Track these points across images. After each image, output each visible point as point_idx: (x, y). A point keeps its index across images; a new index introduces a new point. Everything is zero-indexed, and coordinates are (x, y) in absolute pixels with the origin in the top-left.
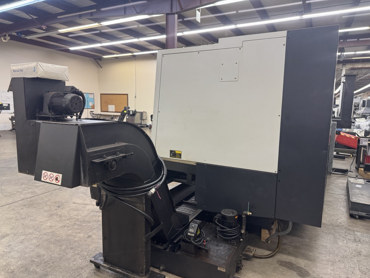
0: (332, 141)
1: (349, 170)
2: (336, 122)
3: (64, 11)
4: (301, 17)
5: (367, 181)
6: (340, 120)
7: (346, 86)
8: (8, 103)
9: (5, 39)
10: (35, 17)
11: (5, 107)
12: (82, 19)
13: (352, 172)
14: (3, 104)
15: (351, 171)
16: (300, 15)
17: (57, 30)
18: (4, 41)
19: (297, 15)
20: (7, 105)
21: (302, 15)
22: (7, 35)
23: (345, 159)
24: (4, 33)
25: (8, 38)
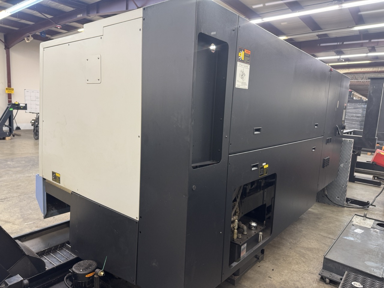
0: (347, 163)
1: (370, 203)
2: (353, 140)
3: (74, 9)
4: (341, 7)
5: (378, 224)
6: (361, 136)
7: (371, 92)
8: (26, 103)
9: (28, 40)
10: (49, 17)
11: (22, 107)
12: (90, 16)
13: (375, 206)
14: (20, 104)
15: (373, 204)
16: (339, 4)
17: (78, 30)
18: (27, 42)
19: (335, 4)
20: (24, 105)
21: (341, 4)
22: (30, 35)
23: (380, 186)
24: (28, 34)
25: (31, 39)
